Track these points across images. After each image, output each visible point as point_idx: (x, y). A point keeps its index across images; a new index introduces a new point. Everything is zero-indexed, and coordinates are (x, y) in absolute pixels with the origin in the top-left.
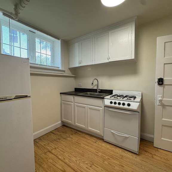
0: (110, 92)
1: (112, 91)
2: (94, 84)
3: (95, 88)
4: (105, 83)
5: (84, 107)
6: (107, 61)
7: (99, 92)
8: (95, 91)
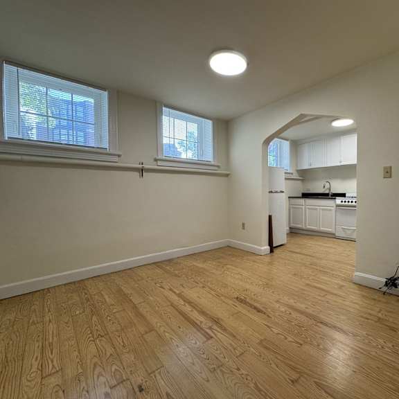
0: (343, 195)
1: (345, 194)
2: (326, 187)
3: (327, 192)
4: (337, 187)
5: (316, 209)
6: (339, 164)
7: (332, 196)
8: (327, 195)
